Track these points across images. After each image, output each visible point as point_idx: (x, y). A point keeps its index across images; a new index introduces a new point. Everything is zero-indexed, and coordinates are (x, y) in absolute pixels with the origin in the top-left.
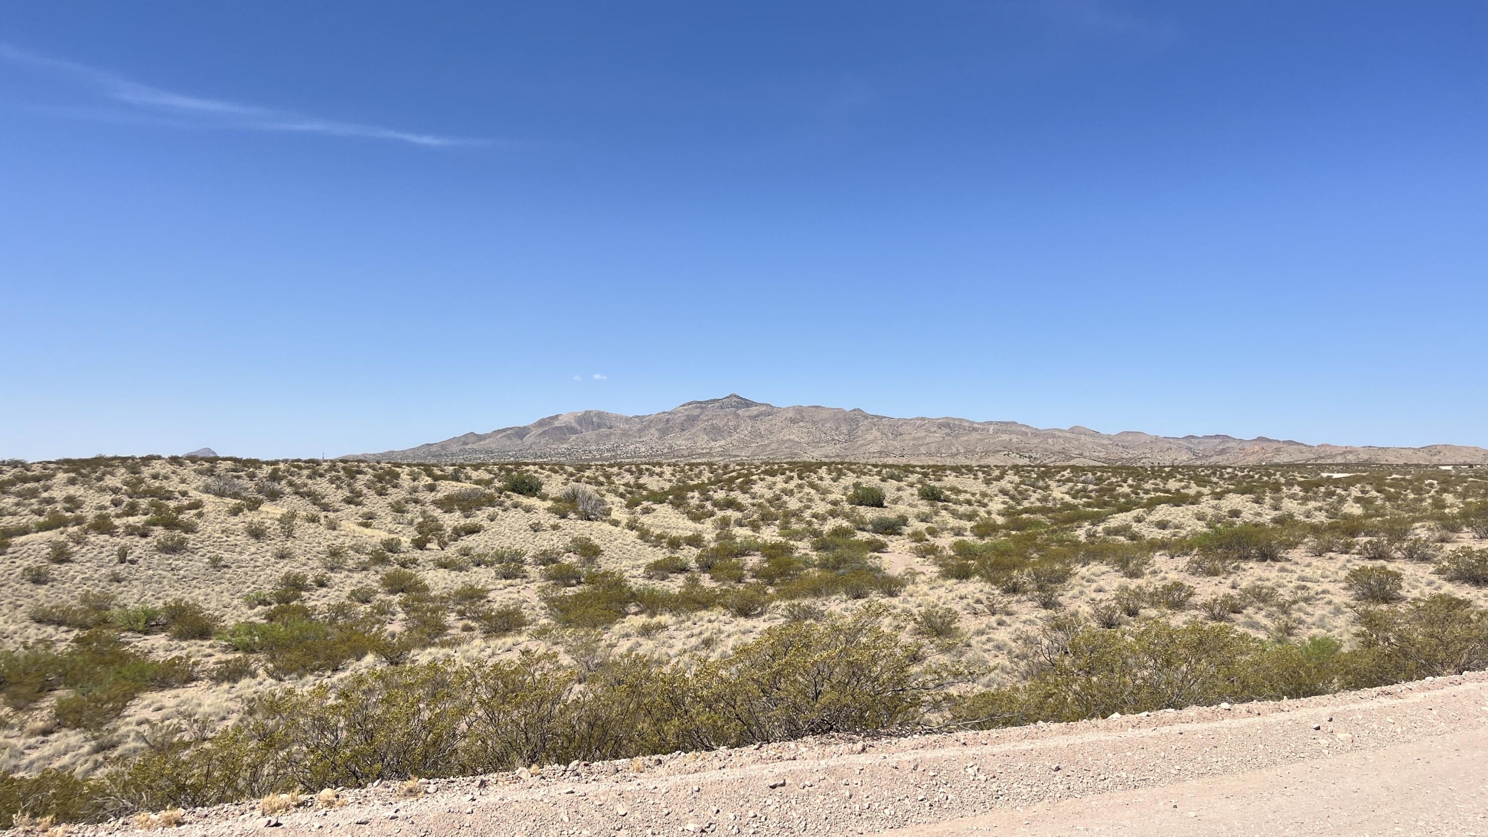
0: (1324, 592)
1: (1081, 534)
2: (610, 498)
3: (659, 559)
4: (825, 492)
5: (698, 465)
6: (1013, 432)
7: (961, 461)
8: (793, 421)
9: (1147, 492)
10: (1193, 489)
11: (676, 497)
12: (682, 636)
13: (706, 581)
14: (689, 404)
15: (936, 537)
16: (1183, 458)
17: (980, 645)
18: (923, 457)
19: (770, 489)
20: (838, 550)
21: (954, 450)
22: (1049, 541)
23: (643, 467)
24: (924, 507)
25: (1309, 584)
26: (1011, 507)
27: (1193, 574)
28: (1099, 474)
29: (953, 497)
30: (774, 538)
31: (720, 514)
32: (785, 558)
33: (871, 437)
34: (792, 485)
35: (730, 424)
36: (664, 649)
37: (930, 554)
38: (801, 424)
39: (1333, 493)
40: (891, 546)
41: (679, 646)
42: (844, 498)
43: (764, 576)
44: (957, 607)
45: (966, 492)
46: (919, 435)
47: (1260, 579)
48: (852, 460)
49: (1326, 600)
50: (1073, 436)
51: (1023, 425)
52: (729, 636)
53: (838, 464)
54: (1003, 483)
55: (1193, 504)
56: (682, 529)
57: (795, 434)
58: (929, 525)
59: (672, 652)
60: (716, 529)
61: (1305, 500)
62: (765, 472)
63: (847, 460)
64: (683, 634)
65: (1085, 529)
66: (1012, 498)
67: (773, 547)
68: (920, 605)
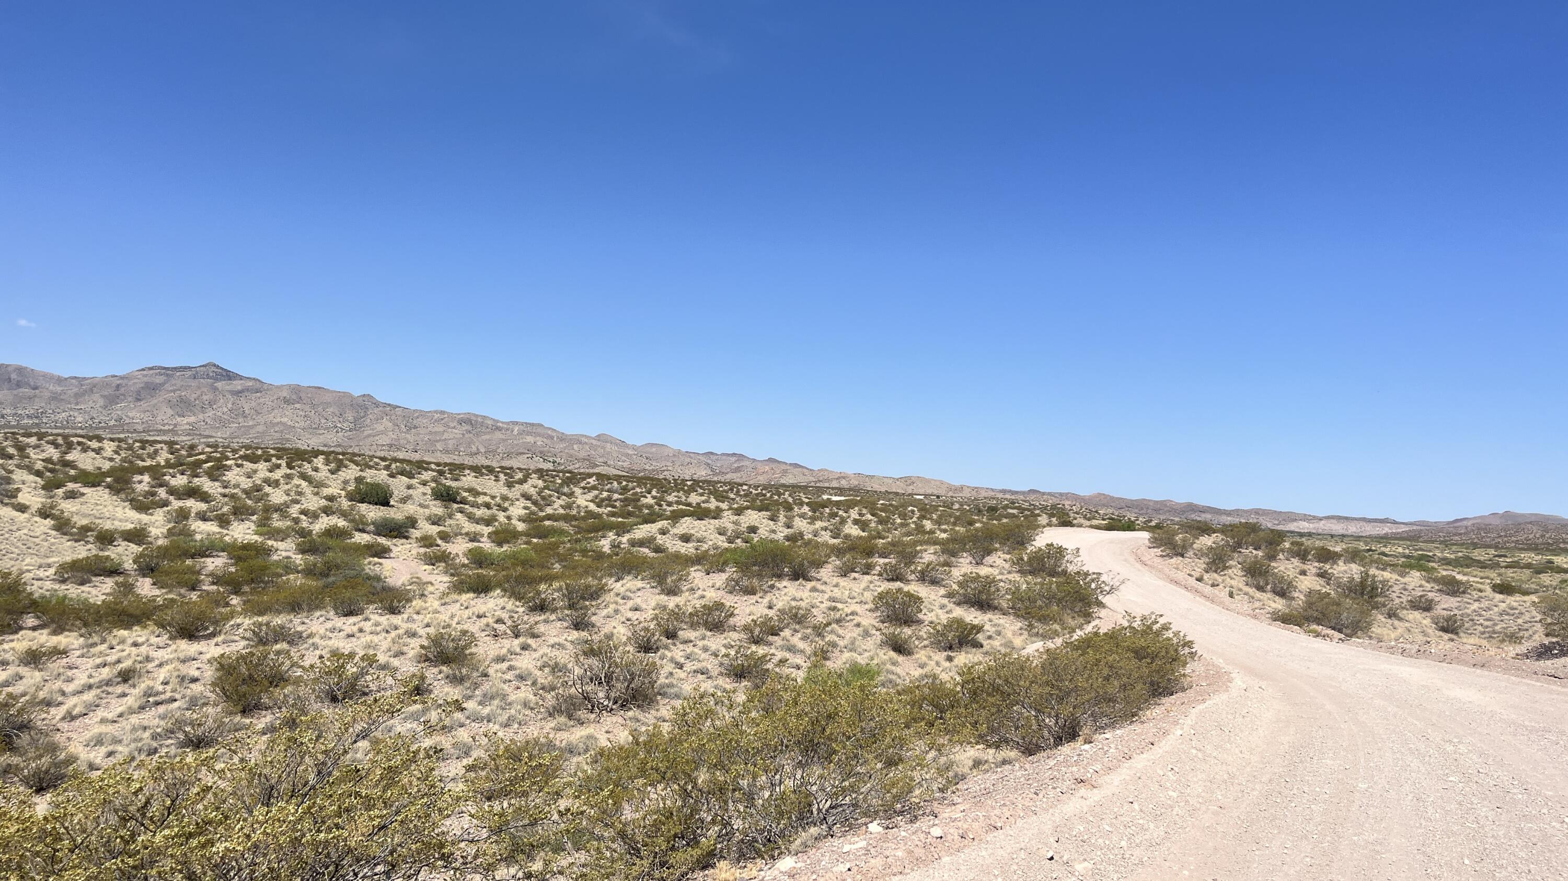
0: (853, 613)
1: (605, 544)
2: (19, 475)
3: (80, 557)
4: (318, 485)
5: (152, 443)
6: (539, 435)
7: (481, 461)
8: (287, 401)
9: (670, 504)
10: (713, 504)
11: (117, 480)
12: (89, 666)
13: (146, 588)
14: (150, 369)
15: (448, 542)
16: (702, 473)
17: (500, 675)
18: (439, 454)
19: (249, 477)
20: (330, 554)
21: (474, 449)
22: (572, 551)
23: (75, 440)
24: (437, 509)
25: (839, 606)
26: (533, 513)
27: (731, 593)
28: (624, 483)
29: (471, 498)
30: (247, 537)
31: (176, 504)
32: (259, 561)
33: (381, 428)
34: (278, 475)
35: (205, 397)
36: (58, 684)
37: (440, 562)
38: (297, 406)
39: (836, 515)
40: (395, 551)
41: (81, 679)
42: (343, 493)
43: (227, 583)
44: (474, 628)
45: (485, 494)
46: (436, 429)
47: (794, 599)
48: (356, 451)
49: (855, 622)
50: (598, 443)
51: (550, 429)
52: (160, 665)
53: (339, 454)
54: (526, 487)
55: (715, 518)
56: (120, 521)
57: (287, 417)
58: (442, 528)
59: (69, 688)
60: (169, 522)
61: (813, 520)
62: (245, 458)
63: (350, 451)
64: (91, 662)
65: (609, 539)
66: (535, 503)
67: (246, 547)
68: (428, 625)
